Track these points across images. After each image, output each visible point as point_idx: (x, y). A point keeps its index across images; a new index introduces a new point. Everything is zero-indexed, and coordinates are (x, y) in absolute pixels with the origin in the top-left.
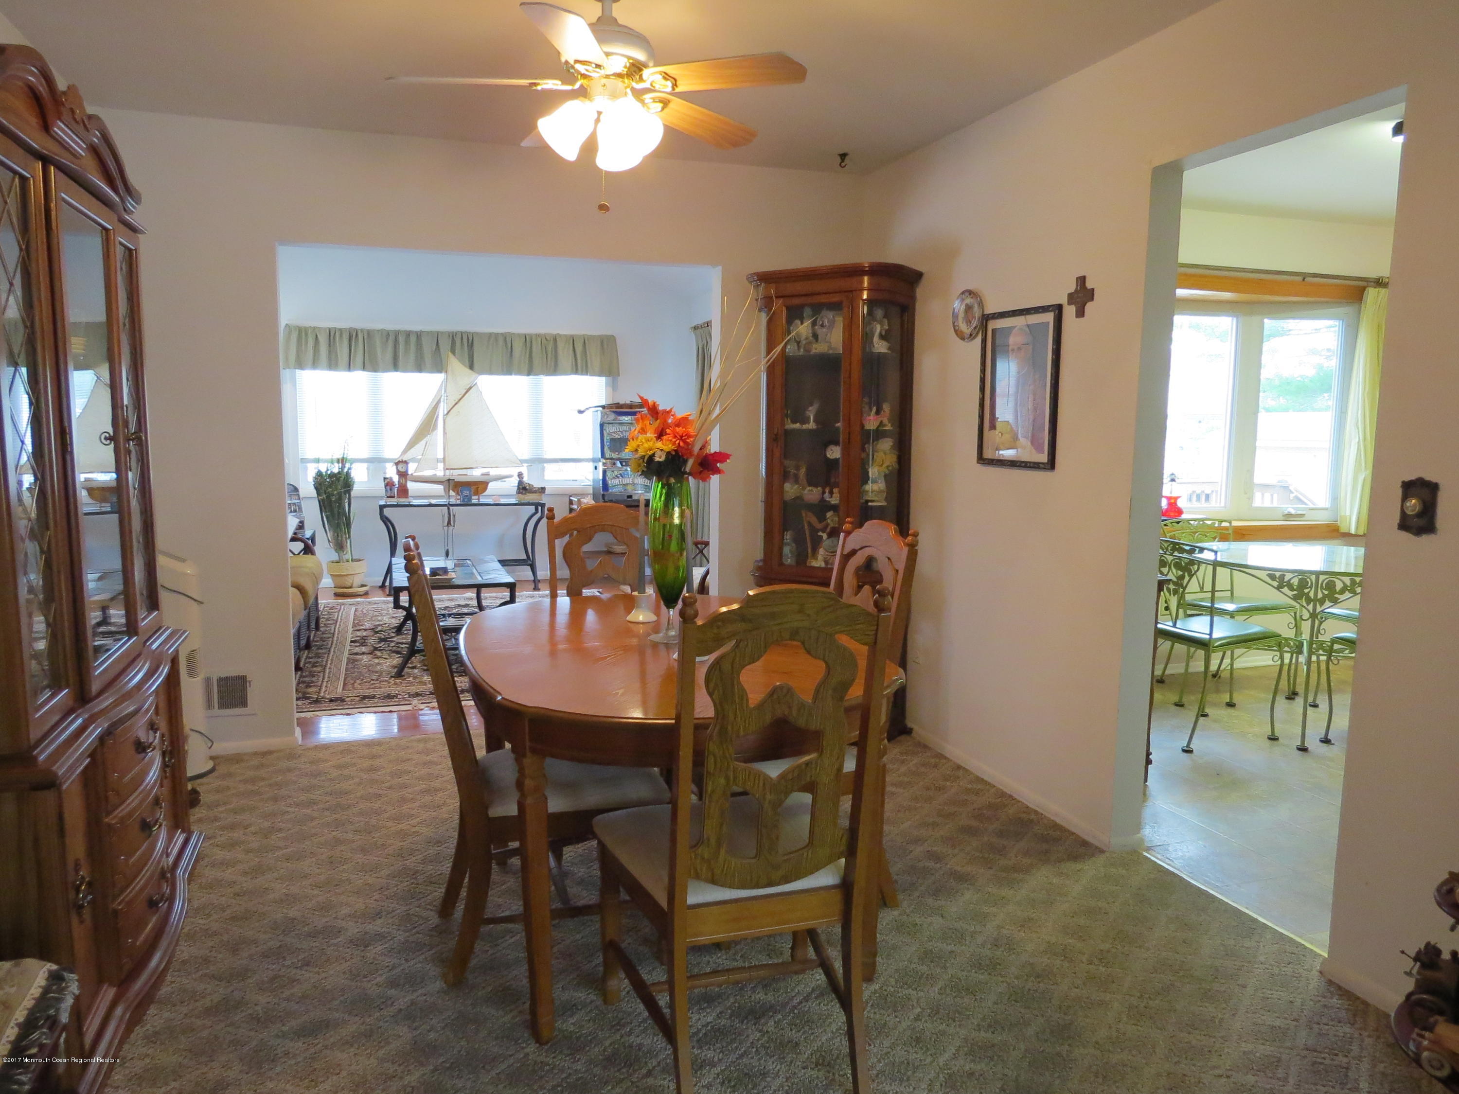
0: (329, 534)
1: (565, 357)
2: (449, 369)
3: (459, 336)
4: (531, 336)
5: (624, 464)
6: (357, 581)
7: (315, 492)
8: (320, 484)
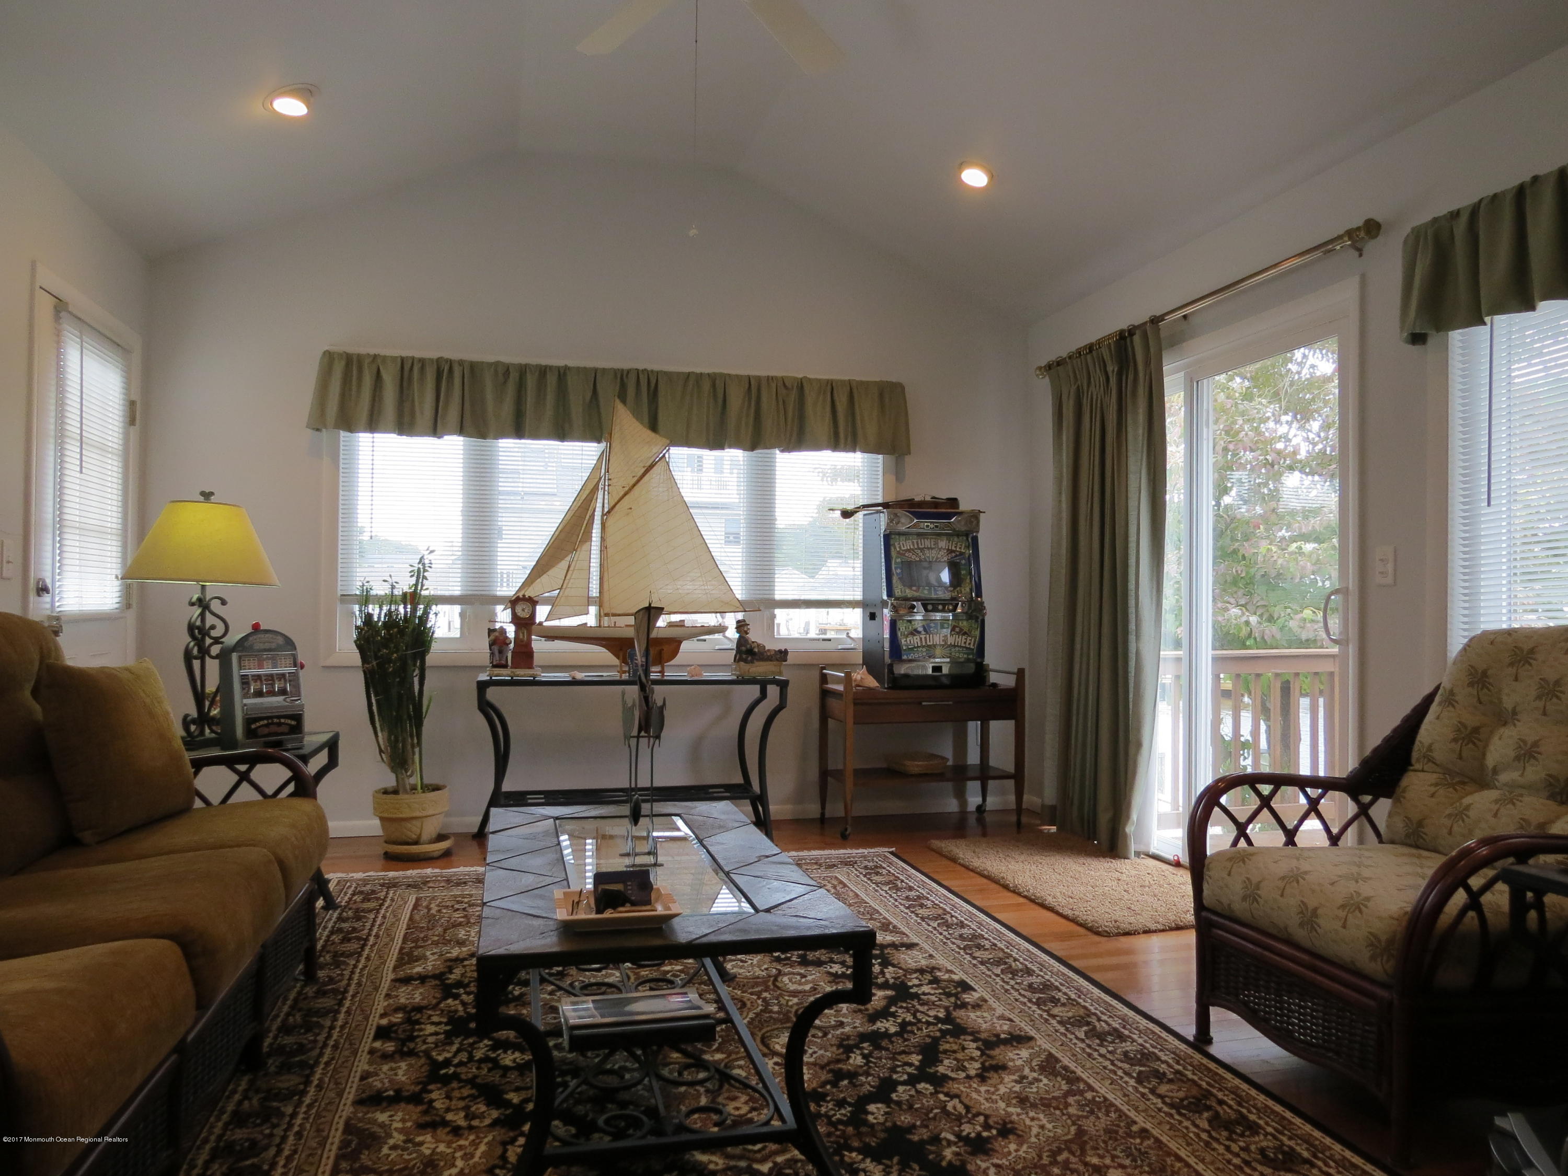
0: (380, 734)
1: (818, 421)
2: (616, 435)
3: (633, 378)
4: (759, 379)
5: (930, 607)
6: (430, 829)
7: (358, 655)
8: (367, 640)
